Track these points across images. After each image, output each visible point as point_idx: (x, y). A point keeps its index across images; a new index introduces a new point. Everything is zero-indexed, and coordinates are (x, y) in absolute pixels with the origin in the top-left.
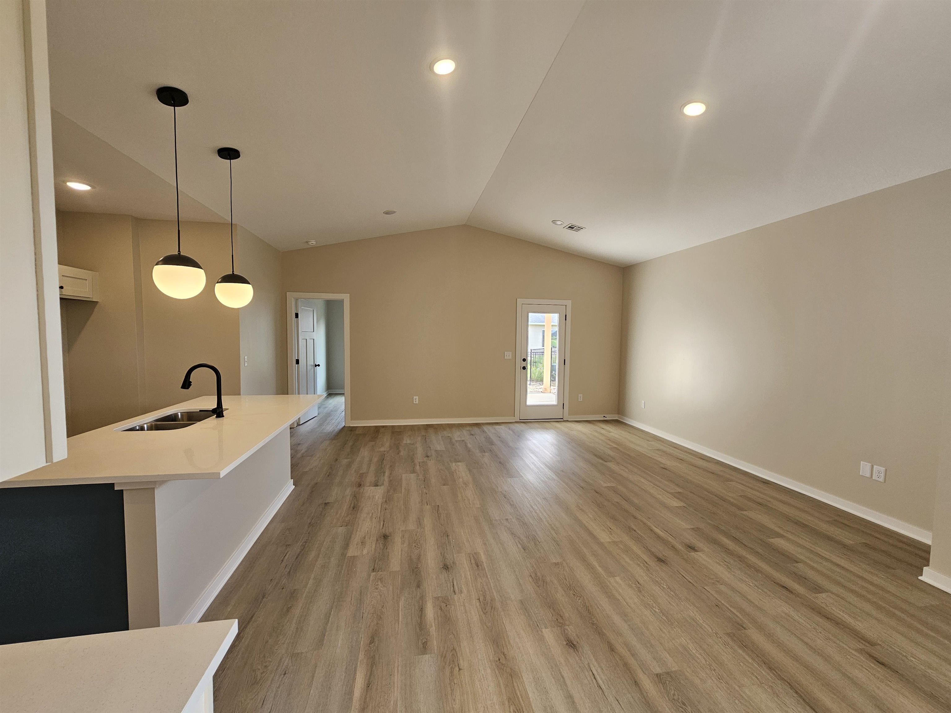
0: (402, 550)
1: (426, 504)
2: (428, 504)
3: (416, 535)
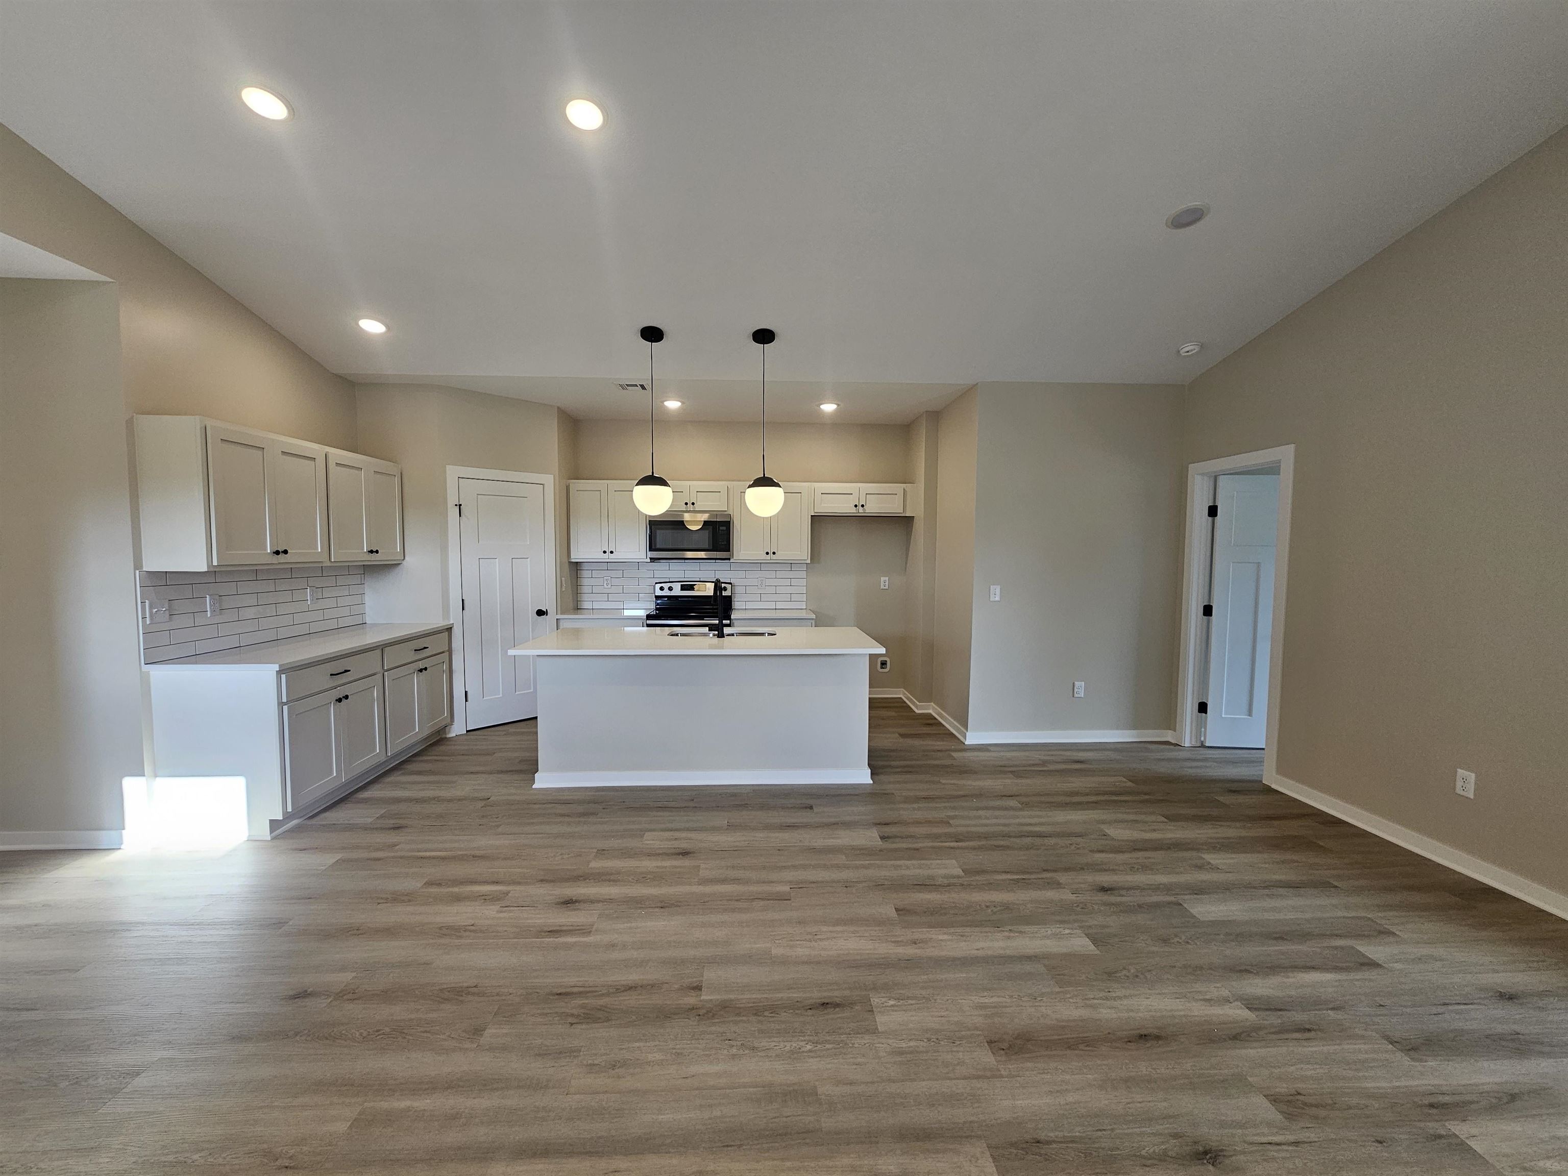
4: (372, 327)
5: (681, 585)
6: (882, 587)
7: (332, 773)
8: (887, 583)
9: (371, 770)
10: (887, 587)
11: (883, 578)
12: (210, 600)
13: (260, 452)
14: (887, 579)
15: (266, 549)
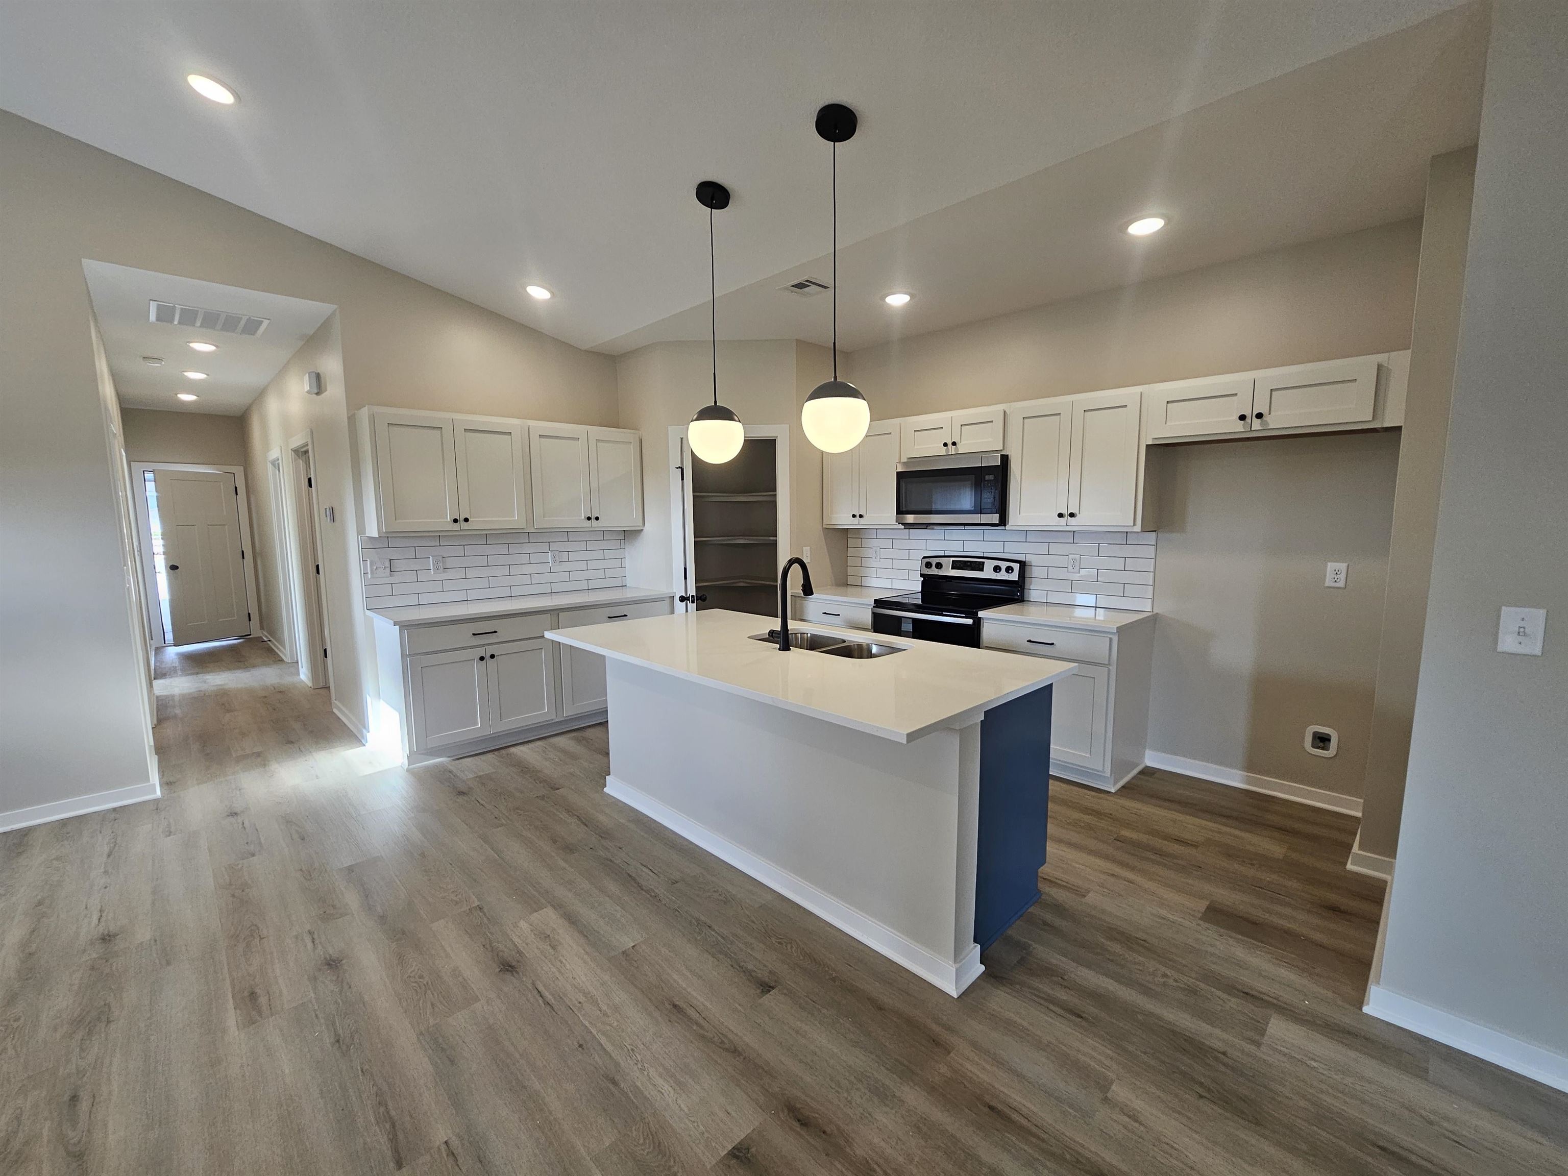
0: (448, 956)
1: (455, 1143)
2: (443, 1148)
3: (432, 1005)
4: (538, 293)
5: (953, 561)
6: (1329, 582)
7: (476, 724)
8: (1343, 576)
9: (528, 729)
10: (1341, 584)
11: (1331, 567)
12: (433, 560)
13: (439, 432)
14: (1343, 566)
15: (447, 518)
